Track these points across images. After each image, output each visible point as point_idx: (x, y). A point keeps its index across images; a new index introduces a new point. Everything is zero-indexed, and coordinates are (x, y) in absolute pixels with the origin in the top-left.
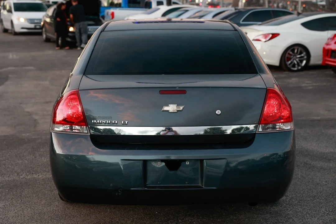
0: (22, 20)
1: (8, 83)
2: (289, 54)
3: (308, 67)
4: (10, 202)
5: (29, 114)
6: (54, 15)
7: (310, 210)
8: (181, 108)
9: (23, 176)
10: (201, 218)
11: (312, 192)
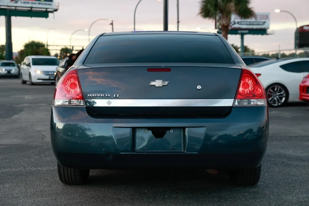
0: (39, 72)
1: (22, 113)
2: (270, 91)
3: (287, 104)
4: (15, 184)
5: (39, 131)
6: (66, 65)
7: (285, 191)
8: (166, 83)
9: (29, 168)
10: (186, 194)
11: (288, 180)
